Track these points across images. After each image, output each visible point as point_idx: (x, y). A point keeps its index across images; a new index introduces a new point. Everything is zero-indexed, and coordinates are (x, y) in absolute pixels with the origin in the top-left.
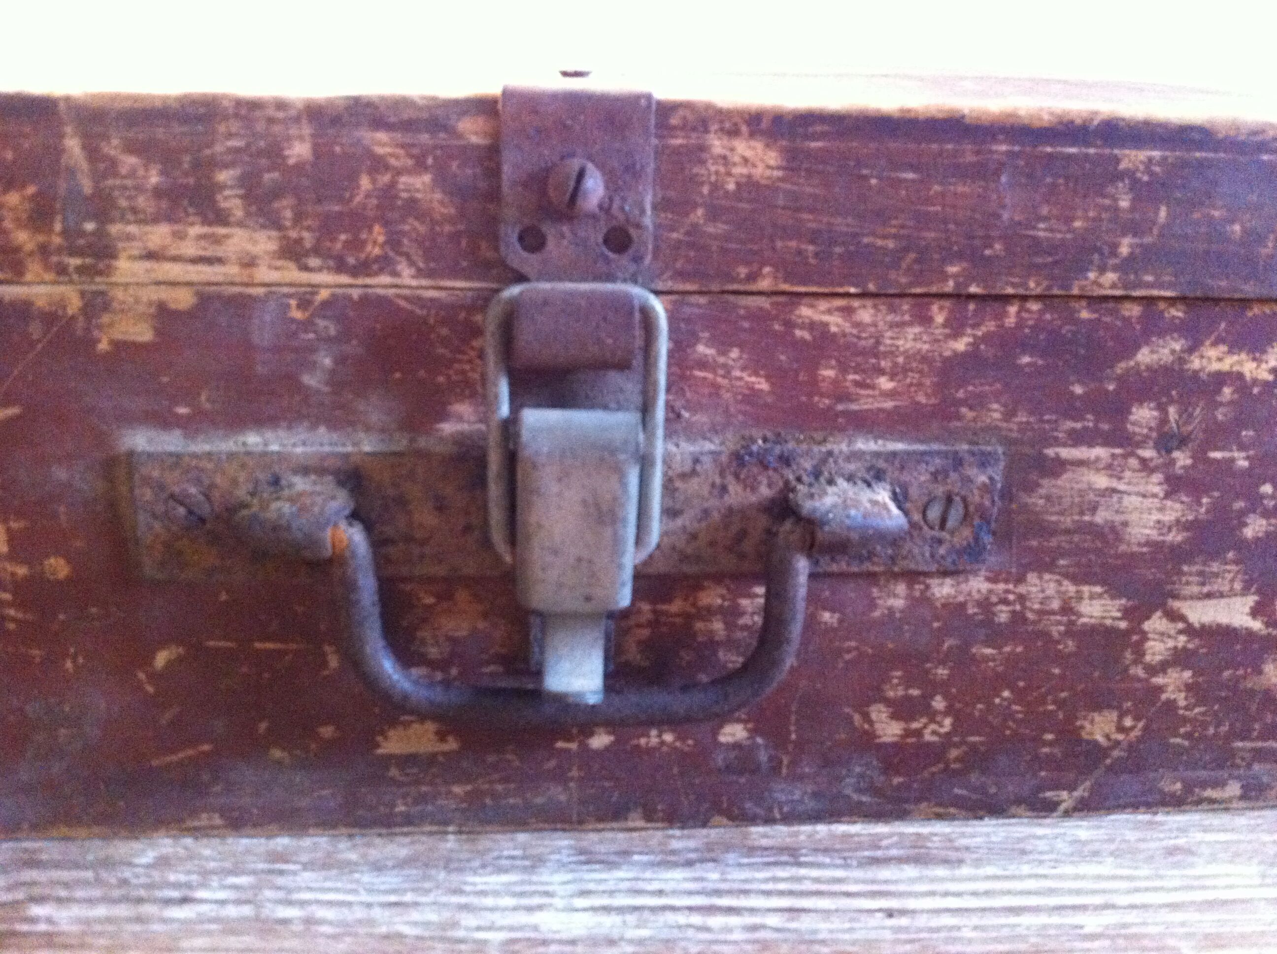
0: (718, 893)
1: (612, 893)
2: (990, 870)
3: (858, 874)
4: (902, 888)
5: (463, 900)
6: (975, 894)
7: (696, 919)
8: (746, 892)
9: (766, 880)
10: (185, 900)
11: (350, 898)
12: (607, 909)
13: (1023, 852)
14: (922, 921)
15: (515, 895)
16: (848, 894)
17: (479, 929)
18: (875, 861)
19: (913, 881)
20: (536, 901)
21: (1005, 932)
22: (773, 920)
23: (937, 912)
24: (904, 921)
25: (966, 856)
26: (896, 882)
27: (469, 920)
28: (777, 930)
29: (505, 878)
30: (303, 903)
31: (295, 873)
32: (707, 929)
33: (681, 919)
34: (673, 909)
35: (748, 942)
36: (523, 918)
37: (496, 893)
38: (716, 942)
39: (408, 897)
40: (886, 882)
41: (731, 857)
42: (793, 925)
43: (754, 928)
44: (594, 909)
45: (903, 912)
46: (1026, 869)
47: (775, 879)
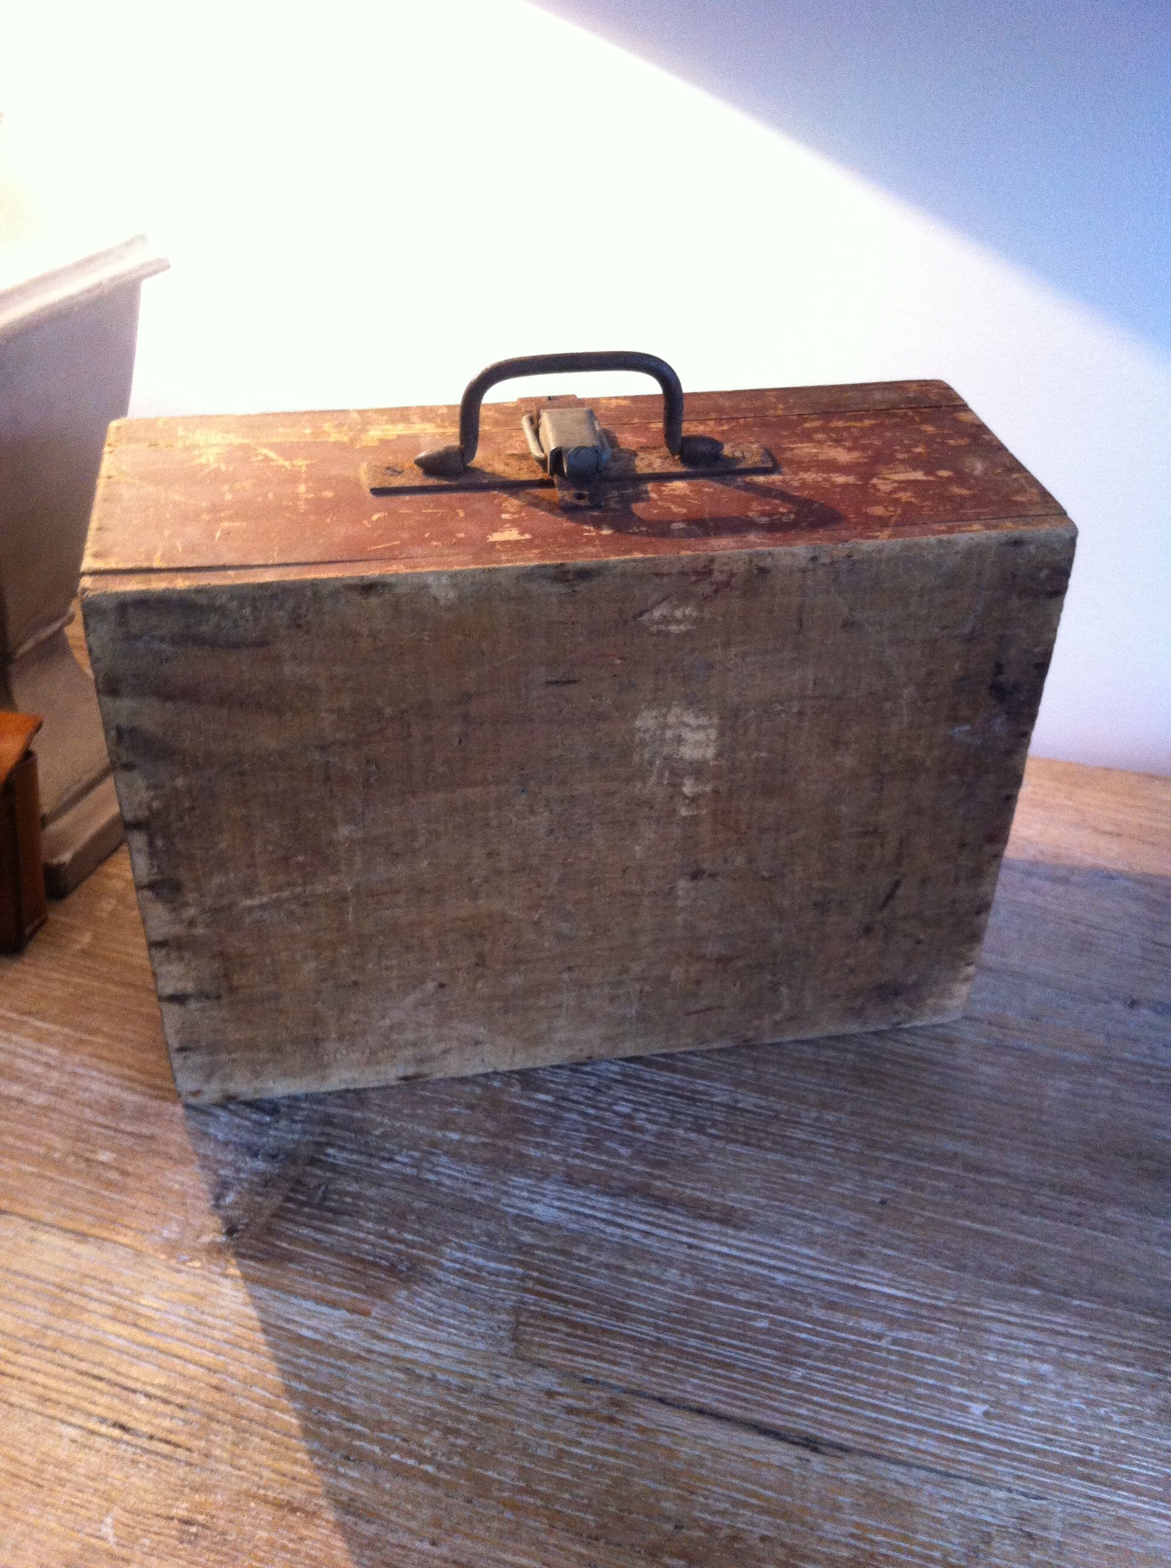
0: (619, 1215)
1: (571, 1202)
2: (755, 1237)
3: (690, 1221)
4: (706, 1235)
5: (505, 1188)
6: (737, 1248)
7: (602, 1226)
8: (631, 1218)
9: (644, 1214)
10: (390, 1160)
11: (457, 1174)
12: (565, 1210)
13: (779, 1232)
14: (701, 1255)
15: (529, 1191)
16: (678, 1232)
17: (508, 1205)
18: (703, 1218)
19: (714, 1232)
20: (538, 1197)
21: (737, 1272)
22: (636, 1236)
23: (712, 1252)
24: (694, 1252)
25: (749, 1226)
26: (705, 1231)
27: (505, 1200)
28: (635, 1241)
29: (529, 1181)
30: (438, 1173)
31: (438, 1155)
32: (603, 1232)
33: (596, 1224)
34: (595, 1218)
35: (617, 1243)
36: (529, 1205)
37: (521, 1189)
38: (605, 1240)
39: (483, 1181)
40: (701, 1230)
41: (635, 1197)
42: (644, 1241)
43: (627, 1238)
44: (560, 1209)
45: (696, 1247)
46: (774, 1242)
47: (649, 1215)
